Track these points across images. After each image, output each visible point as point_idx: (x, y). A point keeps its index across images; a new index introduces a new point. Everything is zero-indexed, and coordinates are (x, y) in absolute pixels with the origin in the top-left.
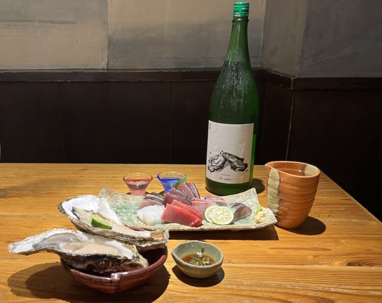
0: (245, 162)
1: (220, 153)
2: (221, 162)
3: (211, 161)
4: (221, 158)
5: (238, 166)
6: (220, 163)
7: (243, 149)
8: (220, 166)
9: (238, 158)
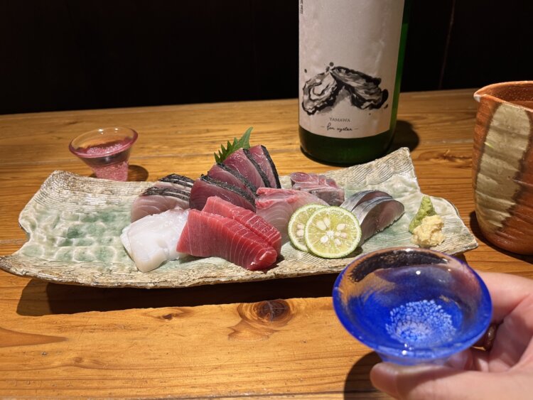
0: (382, 86)
1: (328, 69)
2: (330, 90)
3: (308, 90)
4: (329, 81)
5: (367, 97)
6: (327, 93)
7: (379, 56)
8: (327, 100)
9: (368, 79)
